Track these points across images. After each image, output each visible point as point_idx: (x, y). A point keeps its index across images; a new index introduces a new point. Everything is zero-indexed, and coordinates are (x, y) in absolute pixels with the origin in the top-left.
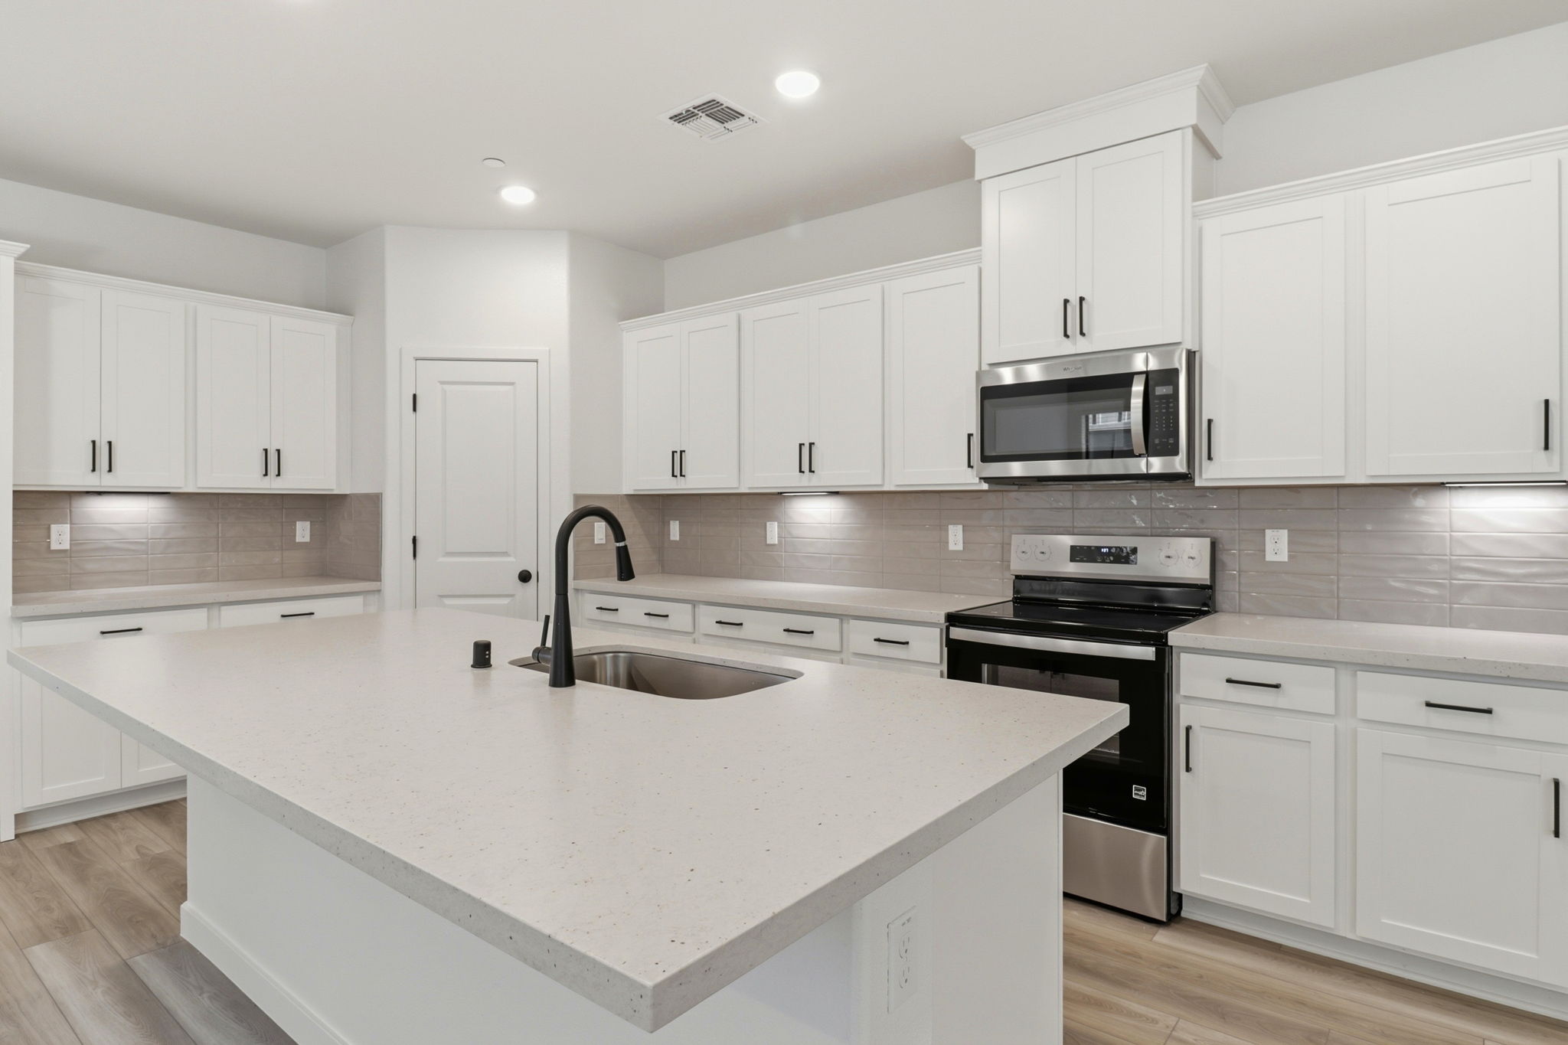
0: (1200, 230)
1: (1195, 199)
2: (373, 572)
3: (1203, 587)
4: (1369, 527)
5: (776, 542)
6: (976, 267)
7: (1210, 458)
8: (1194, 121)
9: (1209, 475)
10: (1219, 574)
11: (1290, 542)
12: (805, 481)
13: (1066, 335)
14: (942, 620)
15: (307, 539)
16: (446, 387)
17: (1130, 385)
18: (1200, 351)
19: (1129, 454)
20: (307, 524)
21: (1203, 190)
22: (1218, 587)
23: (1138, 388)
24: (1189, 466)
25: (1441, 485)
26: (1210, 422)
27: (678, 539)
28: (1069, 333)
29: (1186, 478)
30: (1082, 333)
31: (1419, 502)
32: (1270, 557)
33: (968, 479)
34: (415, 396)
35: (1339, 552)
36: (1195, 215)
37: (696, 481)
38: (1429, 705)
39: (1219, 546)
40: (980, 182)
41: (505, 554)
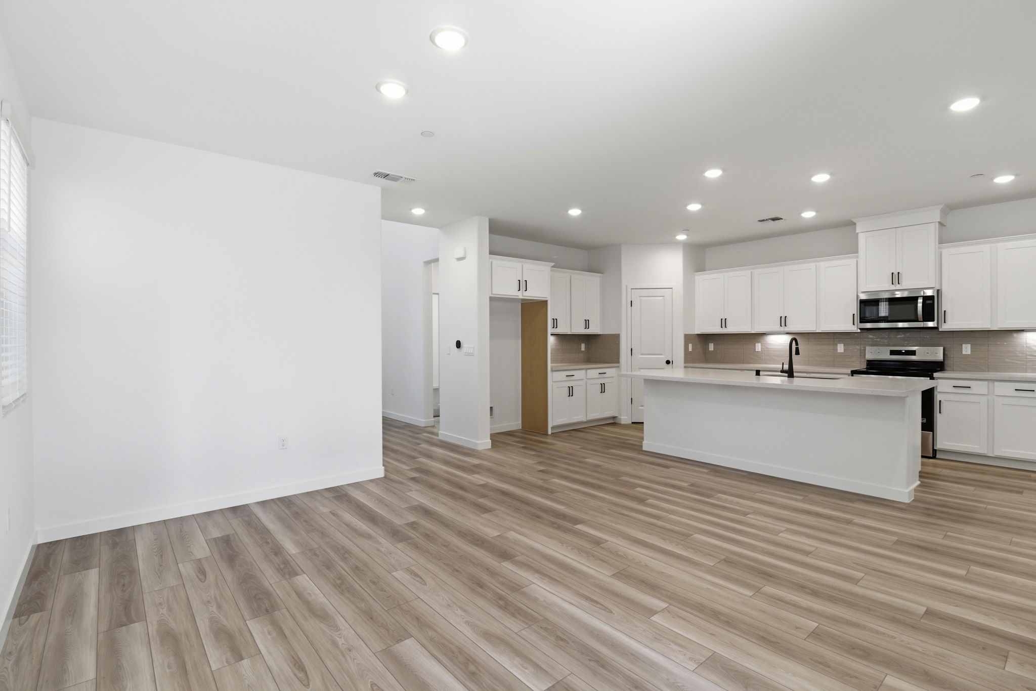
0: (941, 253)
1: (939, 244)
2: (617, 360)
3: (941, 362)
4: (999, 343)
5: (760, 350)
6: (856, 260)
7: (945, 322)
8: (939, 220)
9: (944, 327)
10: (946, 358)
11: (971, 348)
12: (783, 329)
13: (893, 284)
14: (850, 372)
15: (584, 350)
16: (641, 298)
17: (917, 300)
18: (941, 290)
19: (917, 321)
20: (584, 344)
21: (941, 241)
22: (946, 362)
23: (920, 301)
24: (937, 325)
25: (1023, 331)
26: (945, 311)
27: (713, 350)
28: (894, 283)
29: (936, 328)
30: (899, 283)
31: (1015, 335)
32: (964, 353)
33: (854, 329)
34: (631, 301)
35: (988, 351)
36: (939, 248)
37: (731, 329)
38: (1016, 390)
39: (946, 350)
40: (858, 233)
41: (661, 354)
